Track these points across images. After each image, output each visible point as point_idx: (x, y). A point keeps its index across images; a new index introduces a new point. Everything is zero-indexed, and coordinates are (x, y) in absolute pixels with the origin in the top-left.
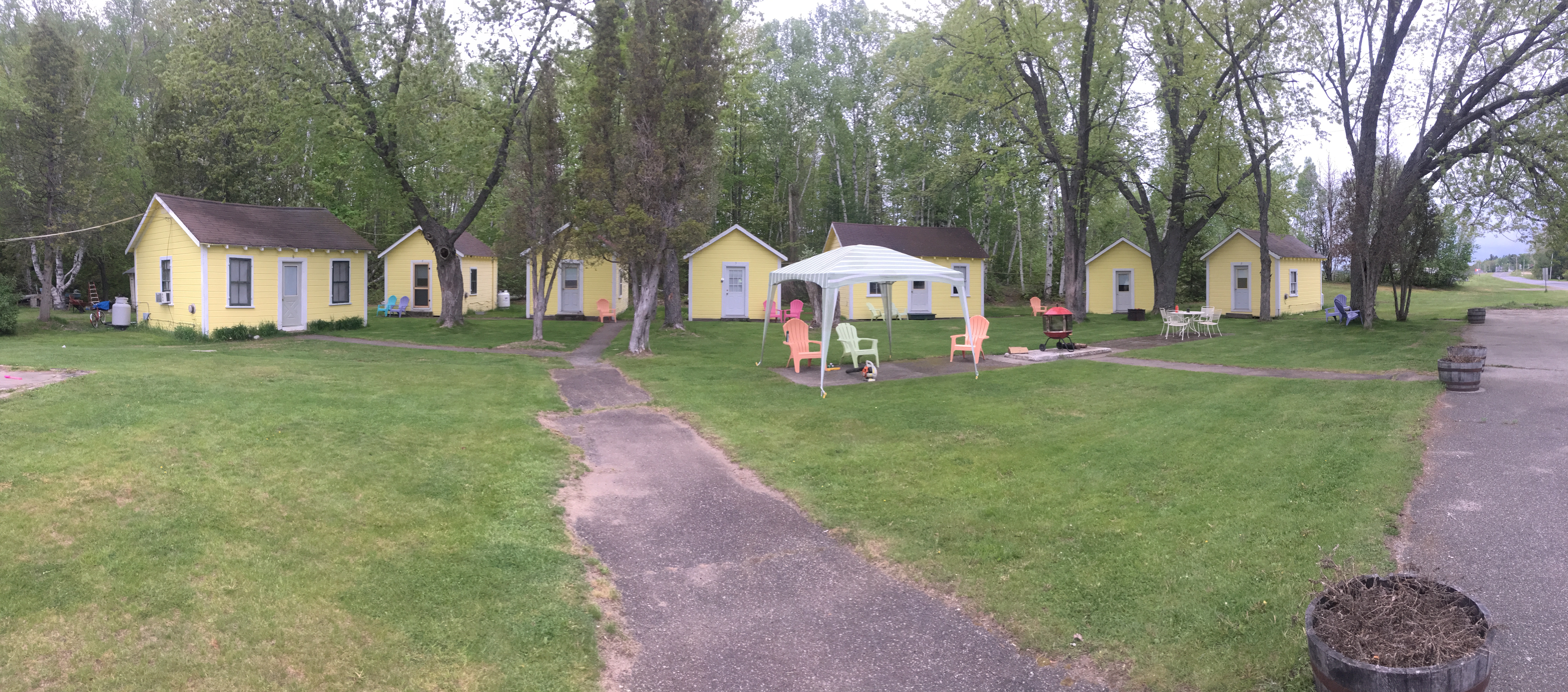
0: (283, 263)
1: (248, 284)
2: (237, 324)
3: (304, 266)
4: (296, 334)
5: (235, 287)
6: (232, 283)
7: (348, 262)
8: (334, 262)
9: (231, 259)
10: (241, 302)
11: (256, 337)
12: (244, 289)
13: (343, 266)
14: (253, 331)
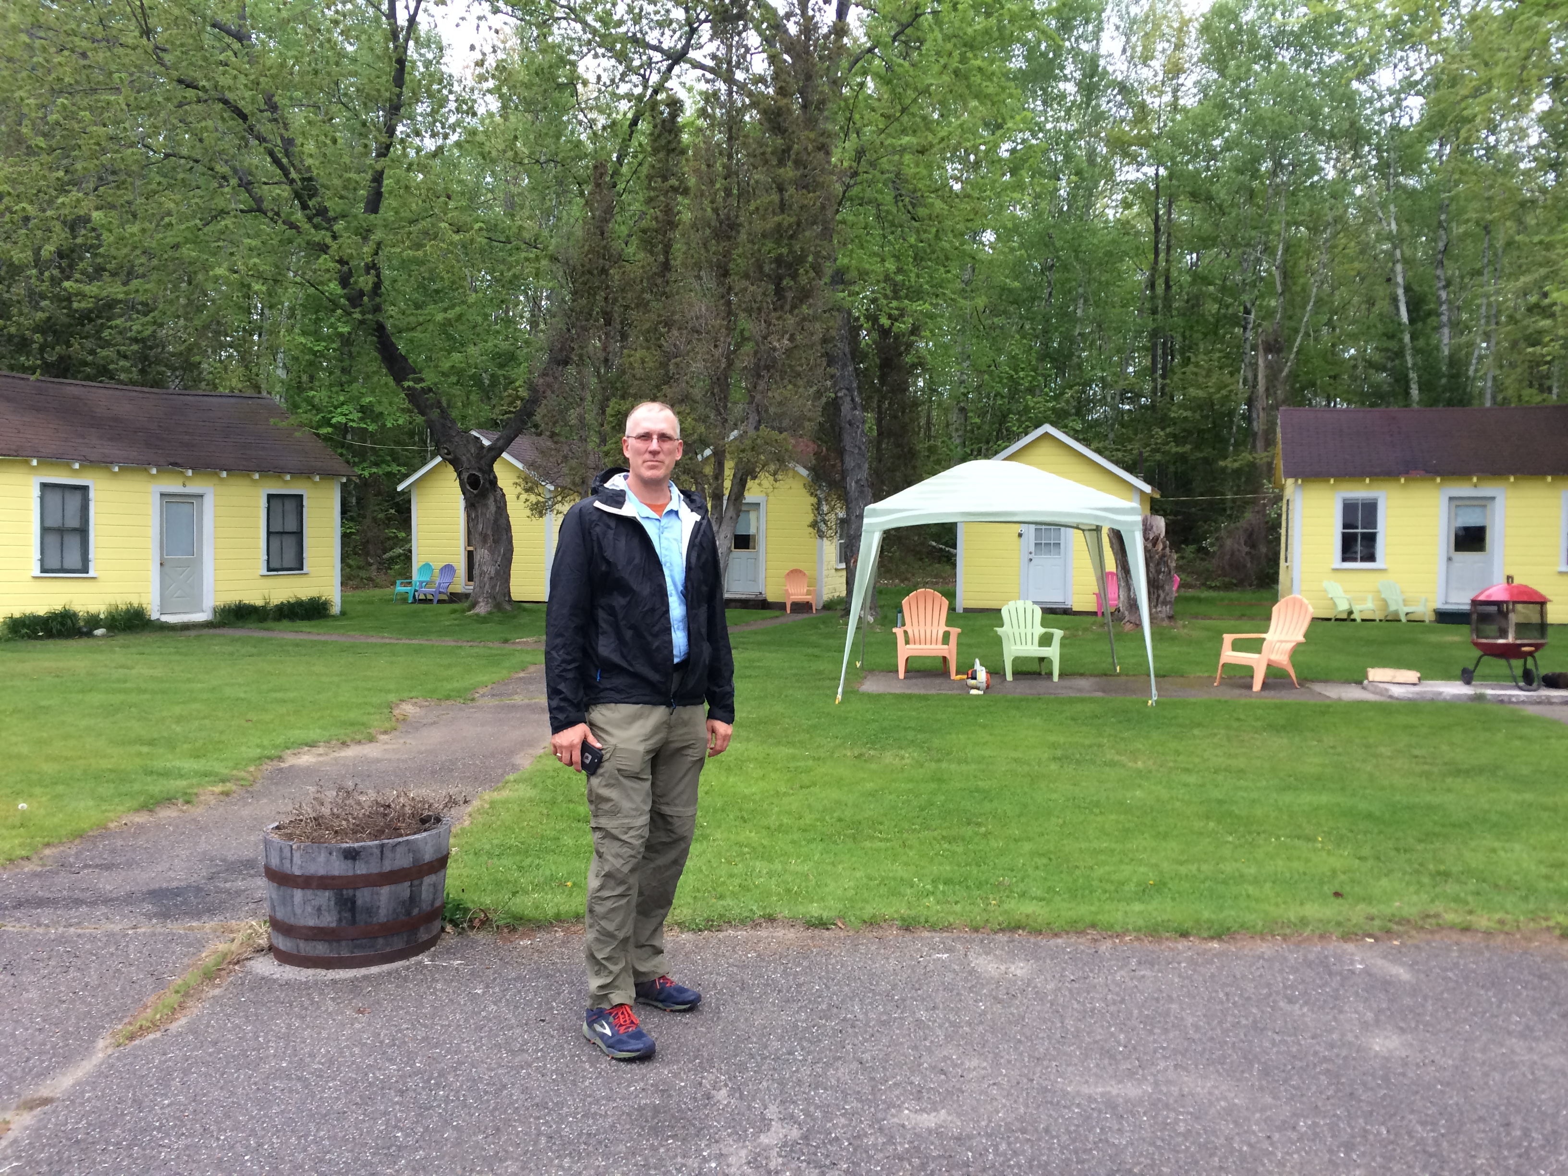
0: (162, 495)
1: (83, 531)
2: (58, 607)
3: (209, 503)
4: (186, 627)
5: (53, 540)
6: (45, 530)
7: (301, 496)
8: (270, 497)
9: (44, 486)
10: (66, 566)
11: (99, 632)
12: (73, 542)
13: (290, 506)
14: (94, 621)
